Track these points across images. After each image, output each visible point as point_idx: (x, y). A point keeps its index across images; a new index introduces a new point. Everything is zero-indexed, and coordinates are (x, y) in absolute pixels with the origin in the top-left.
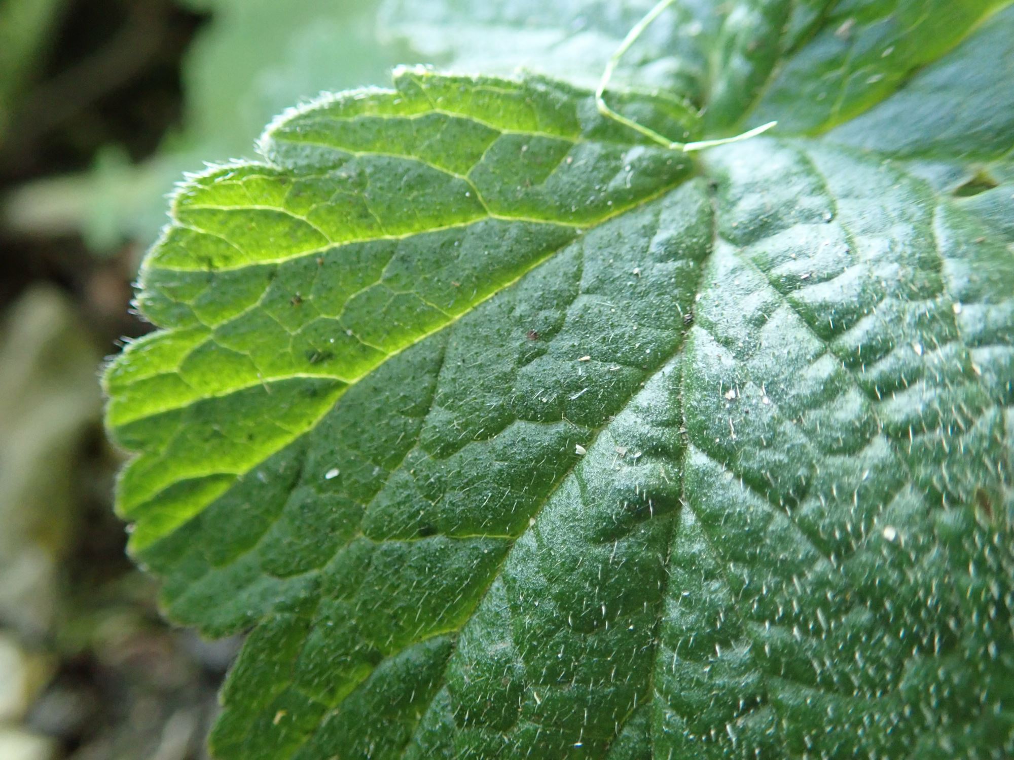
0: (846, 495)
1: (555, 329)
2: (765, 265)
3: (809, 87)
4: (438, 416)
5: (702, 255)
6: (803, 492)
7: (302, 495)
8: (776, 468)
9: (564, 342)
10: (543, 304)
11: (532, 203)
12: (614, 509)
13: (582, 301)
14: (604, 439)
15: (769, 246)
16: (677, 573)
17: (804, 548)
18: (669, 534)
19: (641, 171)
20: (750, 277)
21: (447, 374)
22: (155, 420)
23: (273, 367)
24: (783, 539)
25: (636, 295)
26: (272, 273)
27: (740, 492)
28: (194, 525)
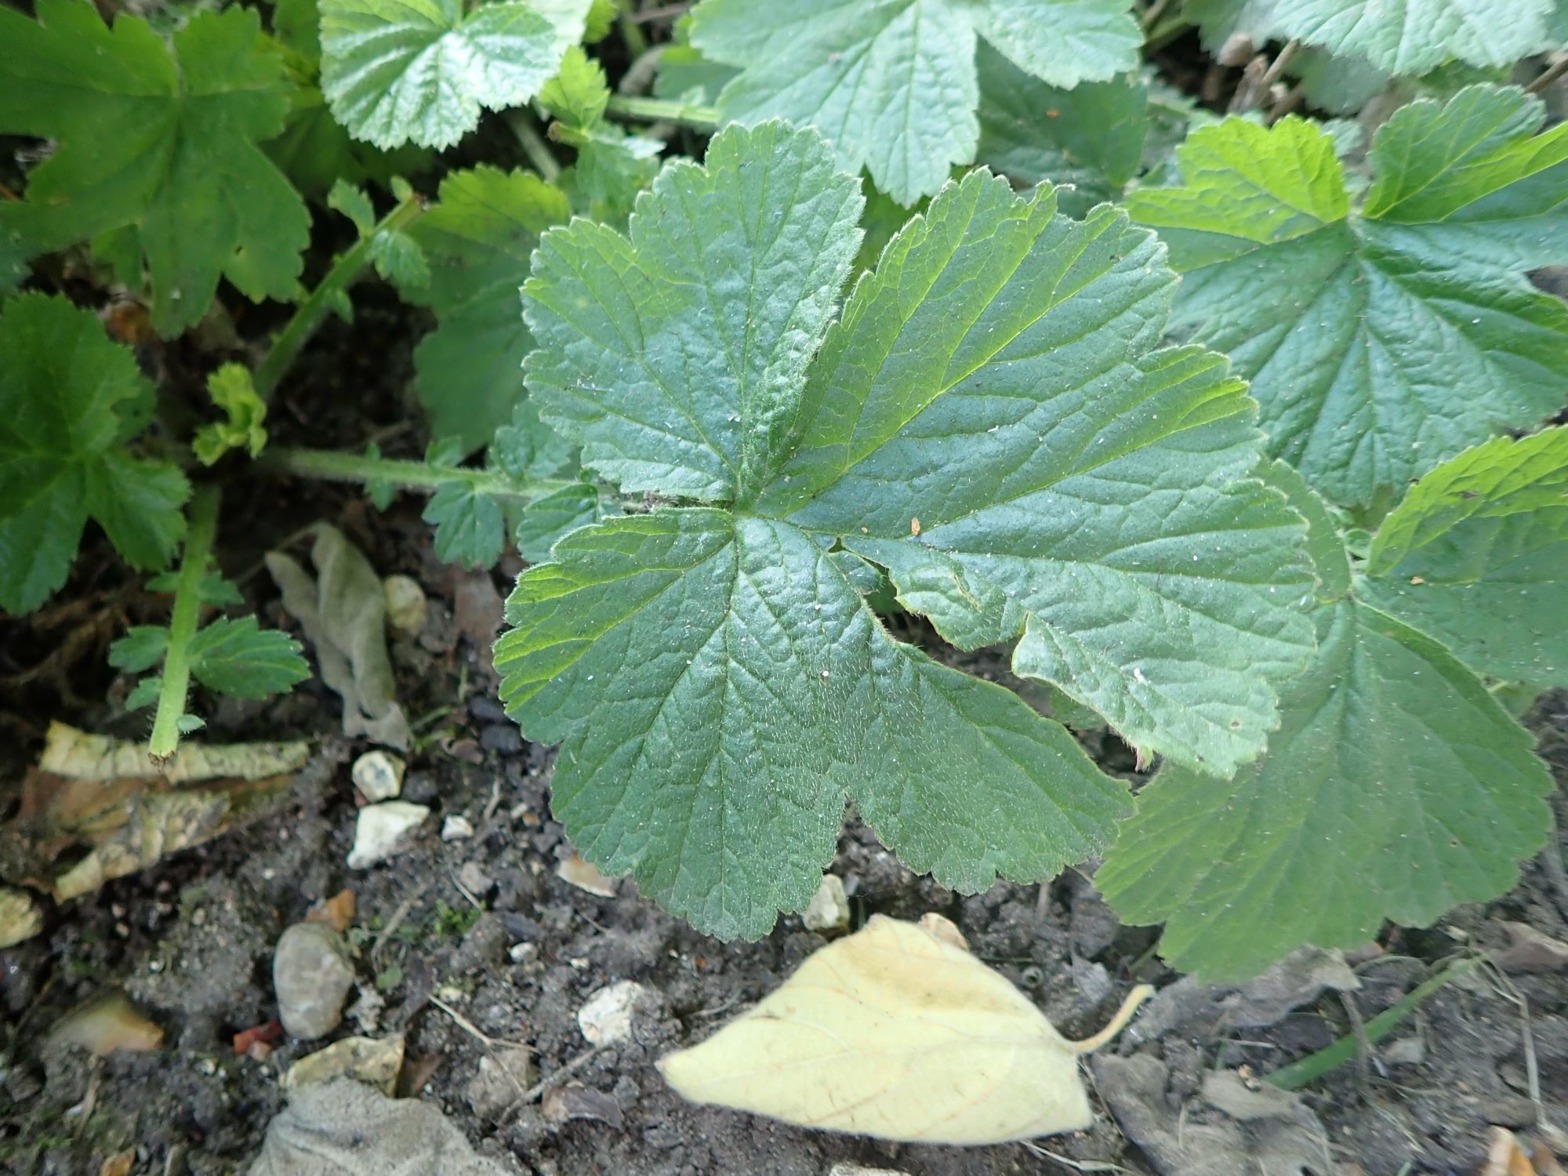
0: (781, 677)
1: (676, 614)
2: (758, 584)
3: (777, 499)
4: (631, 652)
5: (734, 579)
6: (769, 676)
7: (579, 686)
8: (760, 668)
9: (680, 620)
10: (670, 605)
11: (662, 564)
12: (702, 685)
13: (685, 604)
14: (698, 657)
15: (759, 575)
16: (728, 707)
17: (770, 695)
18: (724, 693)
19: (707, 545)
20: (753, 590)
21: (634, 635)
22: (514, 661)
23: (562, 638)
24: (762, 693)
25: (706, 598)
26: (558, 601)
27: (749, 676)
28: (533, 701)
